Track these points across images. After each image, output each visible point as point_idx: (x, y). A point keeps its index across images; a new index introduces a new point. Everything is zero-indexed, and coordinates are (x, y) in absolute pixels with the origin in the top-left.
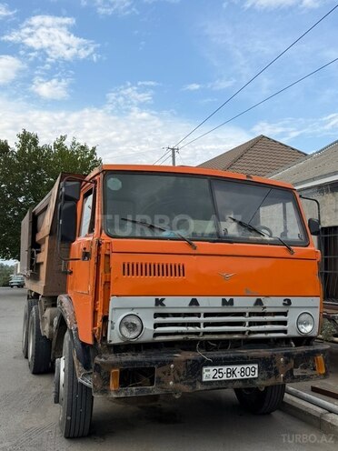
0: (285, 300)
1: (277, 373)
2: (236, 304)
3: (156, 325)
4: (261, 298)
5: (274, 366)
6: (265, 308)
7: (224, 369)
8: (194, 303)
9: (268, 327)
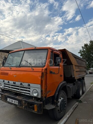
0: (28, 84)
1: (22, 106)
2: (16, 84)
3: (4, 86)
4: (22, 83)
5: (22, 103)
6: (23, 86)
7: (11, 100)
8: (8, 82)
9: (25, 92)
